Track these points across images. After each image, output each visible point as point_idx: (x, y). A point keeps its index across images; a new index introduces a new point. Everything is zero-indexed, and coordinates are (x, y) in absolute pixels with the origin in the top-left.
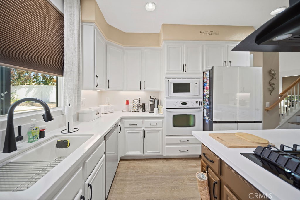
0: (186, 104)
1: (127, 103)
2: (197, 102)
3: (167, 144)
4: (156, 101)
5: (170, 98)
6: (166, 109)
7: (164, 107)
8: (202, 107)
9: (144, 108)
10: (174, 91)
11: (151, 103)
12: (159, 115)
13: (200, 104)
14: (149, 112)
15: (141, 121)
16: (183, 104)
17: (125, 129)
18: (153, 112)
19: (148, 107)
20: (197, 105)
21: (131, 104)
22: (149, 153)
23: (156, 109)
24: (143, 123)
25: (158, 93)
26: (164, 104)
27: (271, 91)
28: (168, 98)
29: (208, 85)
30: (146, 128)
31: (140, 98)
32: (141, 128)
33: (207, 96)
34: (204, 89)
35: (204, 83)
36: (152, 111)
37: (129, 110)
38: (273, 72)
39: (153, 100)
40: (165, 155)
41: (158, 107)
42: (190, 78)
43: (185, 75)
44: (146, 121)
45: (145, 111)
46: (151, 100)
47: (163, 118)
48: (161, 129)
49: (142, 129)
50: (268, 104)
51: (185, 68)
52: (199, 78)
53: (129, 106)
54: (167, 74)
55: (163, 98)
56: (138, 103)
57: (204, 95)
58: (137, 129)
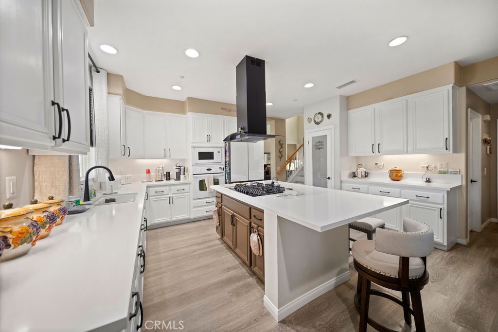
0: (211, 170)
1: (148, 172)
2: (220, 168)
3: (194, 207)
4: (182, 168)
5: (197, 165)
6: (192, 175)
7: (191, 173)
8: (224, 172)
9: (168, 176)
10: (200, 159)
11: (177, 171)
12: (186, 181)
13: (222, 169)
14: (175, 180)
15: (168, 188)
16: (208, 170)
17: (150, 198)
18: (180, 180)
19: (173, 175)
20: (220, 171)
21: (152, 174)
22: (177, 217)
23: (182, 176)
24: (170, 190)
25: (184, 160)
26: (191, 171)
27: (280, 158)
28: (195, 165)
29: (228, 153)
30: (173, 194)
31: (163, 166)
32: (168, 194)
33: (228, 163)
34: (225, 156)
35: (226, 151)
36: (178, 178)
37: (150, 179)
38: (281, 142)
39: (179, 168)
40: (192, 216)
41: (184, 174)
42: (213, 147)
43: (209, 144)
44: (173, 187)
45: (170, 180)
46: (177, 167)
47: (189, 184)
48: (188, 194)
49: (168, 196)
50: (278, 168)
51: (209, 138)
52: (222, 148)
53: (150, 176)
54: (193, 143)
55: (189, 165)
56: (161, 171)
57: (226, 162)
58: (164, 196)
